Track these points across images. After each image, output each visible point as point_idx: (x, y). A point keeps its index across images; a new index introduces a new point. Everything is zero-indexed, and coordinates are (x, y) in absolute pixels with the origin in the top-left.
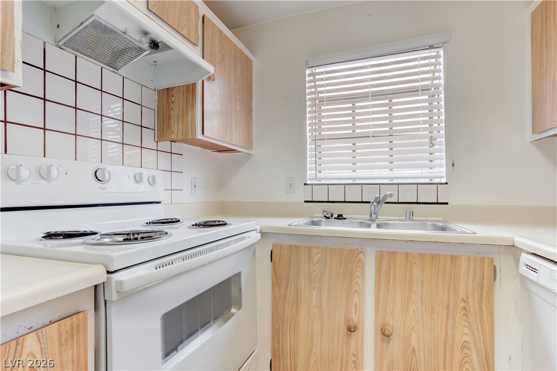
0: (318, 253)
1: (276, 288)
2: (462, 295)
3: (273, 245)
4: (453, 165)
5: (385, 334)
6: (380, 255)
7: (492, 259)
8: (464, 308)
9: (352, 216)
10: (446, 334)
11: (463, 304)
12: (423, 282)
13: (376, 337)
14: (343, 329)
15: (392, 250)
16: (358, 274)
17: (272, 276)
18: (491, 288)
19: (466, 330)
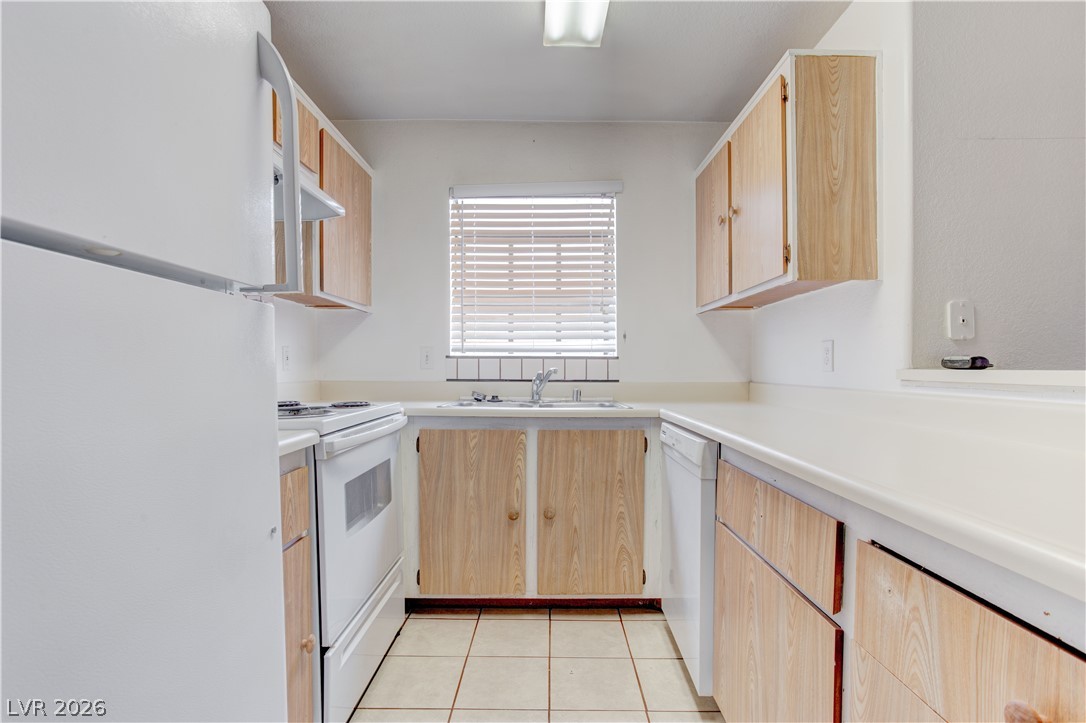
0: (475, 437)
1: (425, 483)
2: (618, 468)
3: (421, 431)
4: (625, 336)
5: (547, 517)
6: (542, 435)
7: (643, 432)
8: (620, 481)
9: (510, 398)
10: (605, 508)
11: (619, 477)
12: (584, 459)
13: (539, 521)
14: (504, 518)
15: (554, 429)
16: (519, 456)
17: (419, 468)
18: (643, 459)
19: (622, 502)
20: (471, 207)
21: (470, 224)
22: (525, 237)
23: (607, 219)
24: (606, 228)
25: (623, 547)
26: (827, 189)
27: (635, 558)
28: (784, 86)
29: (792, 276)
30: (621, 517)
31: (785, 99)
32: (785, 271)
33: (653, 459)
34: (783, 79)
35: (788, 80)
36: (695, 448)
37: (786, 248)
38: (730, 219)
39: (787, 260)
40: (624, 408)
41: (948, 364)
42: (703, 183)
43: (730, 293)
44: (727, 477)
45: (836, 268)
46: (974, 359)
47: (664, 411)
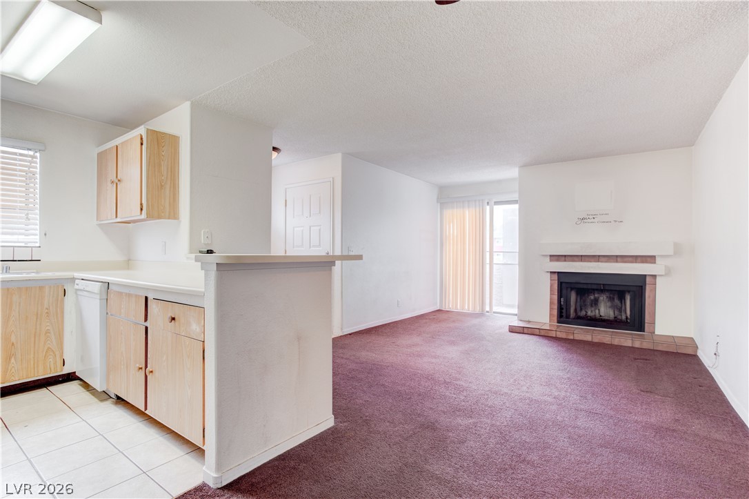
2: (46, 306)
4: (45, 234)
7: (63, 286)
8: (47, 313)
10: (36, 329)
11: (46, 311)
18: (62, 301)
19: (48, 324)
23: (32, 165)
25: (49, 348)
26: (159, 184)
27: (57, 353)
28: (142, 139)
29: (144, 216)
30: (48, 332)
31: (142, 144)
32: (141, 214)
33: (69, 300)
34: (141, 136)
35: (143, 137)
36: (96, 287)
37: (141, 204)
38: (117, 184)
39: (142, 209)
40: (49, 275)
41: (201, 252)
42: (101, 157)
43: (116, 217)
44: (112, 296)
45: (163, 215)
46: (208, 251)
47: (76, 275)
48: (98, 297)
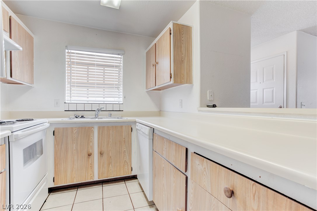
0: (76, 130)
1: (57, 146)
2: (124, 137)
3: (55, 128)
4: (125, 97)
5: (101, 154)
6: (99, 128)
7: (131, 126)
8: (124, 141)
9: (88, 116)
10: (120, 150)
11: (124, 140)
12: (113, 135)
13: (98, 155)
14: (87, 156)
15: (103, 126)
16: (92, 135)
17: (54, 142)
18: (131, 134)
19: (125, 147)
20: (74, 53)
21: (74, 59)
22: (93, 65)
23: (119, 62)
24: (119, 64)
25: (125, 161)
26: (181, 60)
27: (129, 164)
28: (170, 30)
29: (172, 82)
30: (124, 152)
31: (171, 34)
32: (170, 80)
33: (134, 133)
34: (170, 29)
35: (171, 29)
36: (147, 130)
37: (171, 74)
38: (155, 65)
39: (171, 77)
40: (125, 119)
41: (208, 106)
42: (148, 54)
43: (155, 86)
44: (156, 138)
45: (183, 80)
46: (213, 105)
47: (138, 120)
48: (148, 137)
